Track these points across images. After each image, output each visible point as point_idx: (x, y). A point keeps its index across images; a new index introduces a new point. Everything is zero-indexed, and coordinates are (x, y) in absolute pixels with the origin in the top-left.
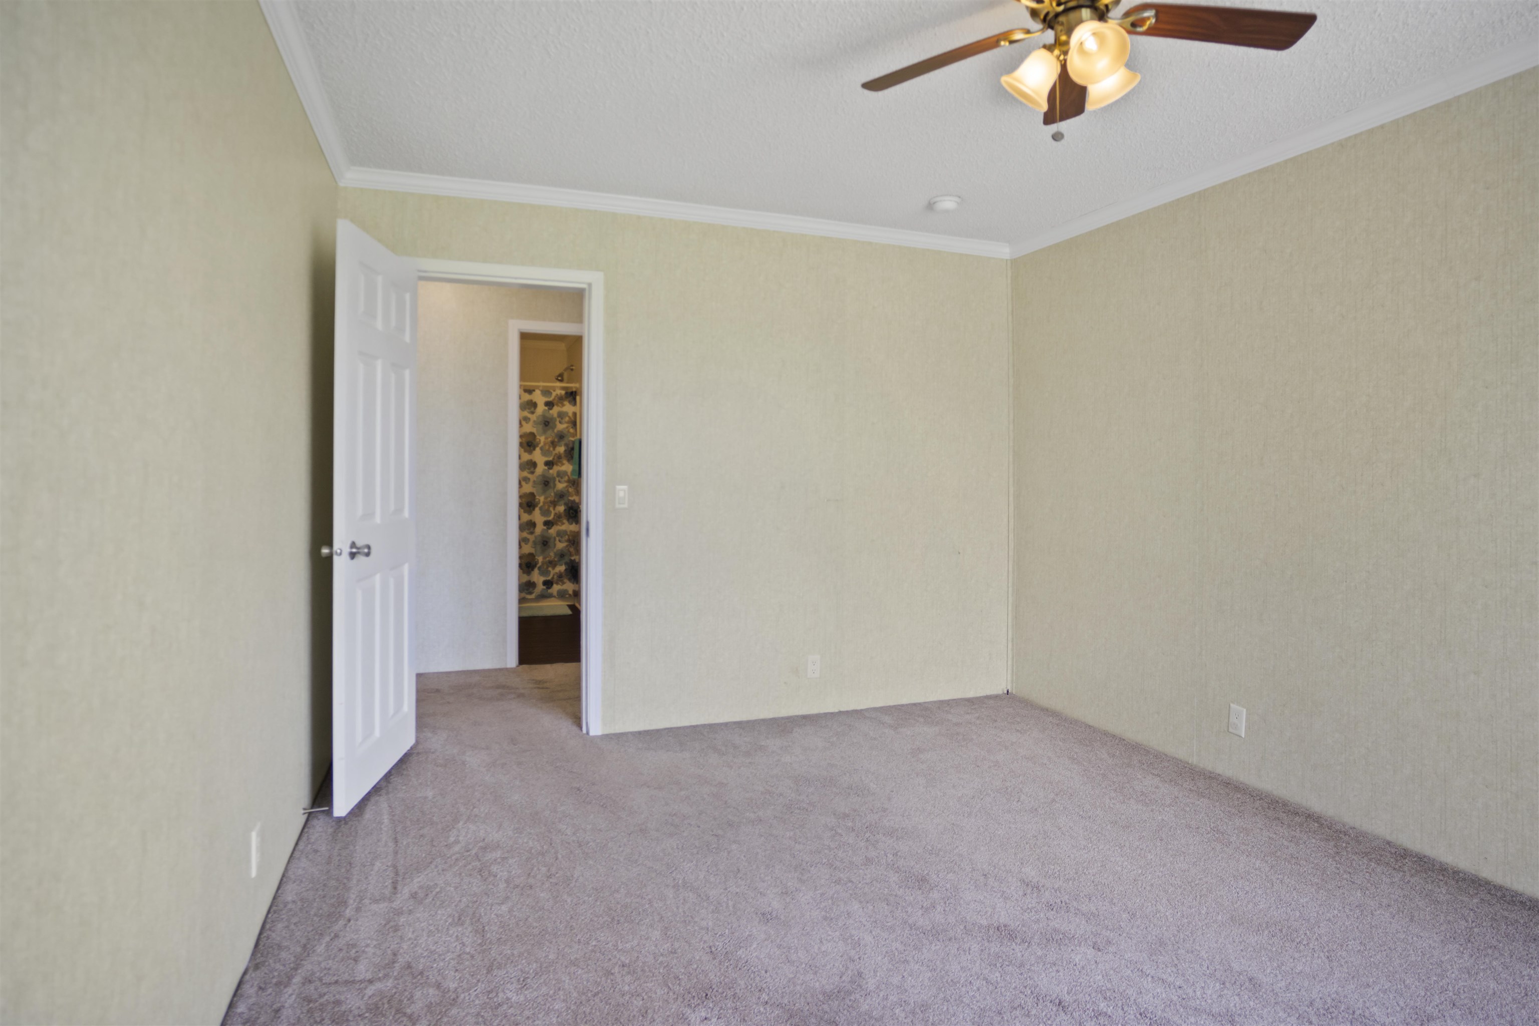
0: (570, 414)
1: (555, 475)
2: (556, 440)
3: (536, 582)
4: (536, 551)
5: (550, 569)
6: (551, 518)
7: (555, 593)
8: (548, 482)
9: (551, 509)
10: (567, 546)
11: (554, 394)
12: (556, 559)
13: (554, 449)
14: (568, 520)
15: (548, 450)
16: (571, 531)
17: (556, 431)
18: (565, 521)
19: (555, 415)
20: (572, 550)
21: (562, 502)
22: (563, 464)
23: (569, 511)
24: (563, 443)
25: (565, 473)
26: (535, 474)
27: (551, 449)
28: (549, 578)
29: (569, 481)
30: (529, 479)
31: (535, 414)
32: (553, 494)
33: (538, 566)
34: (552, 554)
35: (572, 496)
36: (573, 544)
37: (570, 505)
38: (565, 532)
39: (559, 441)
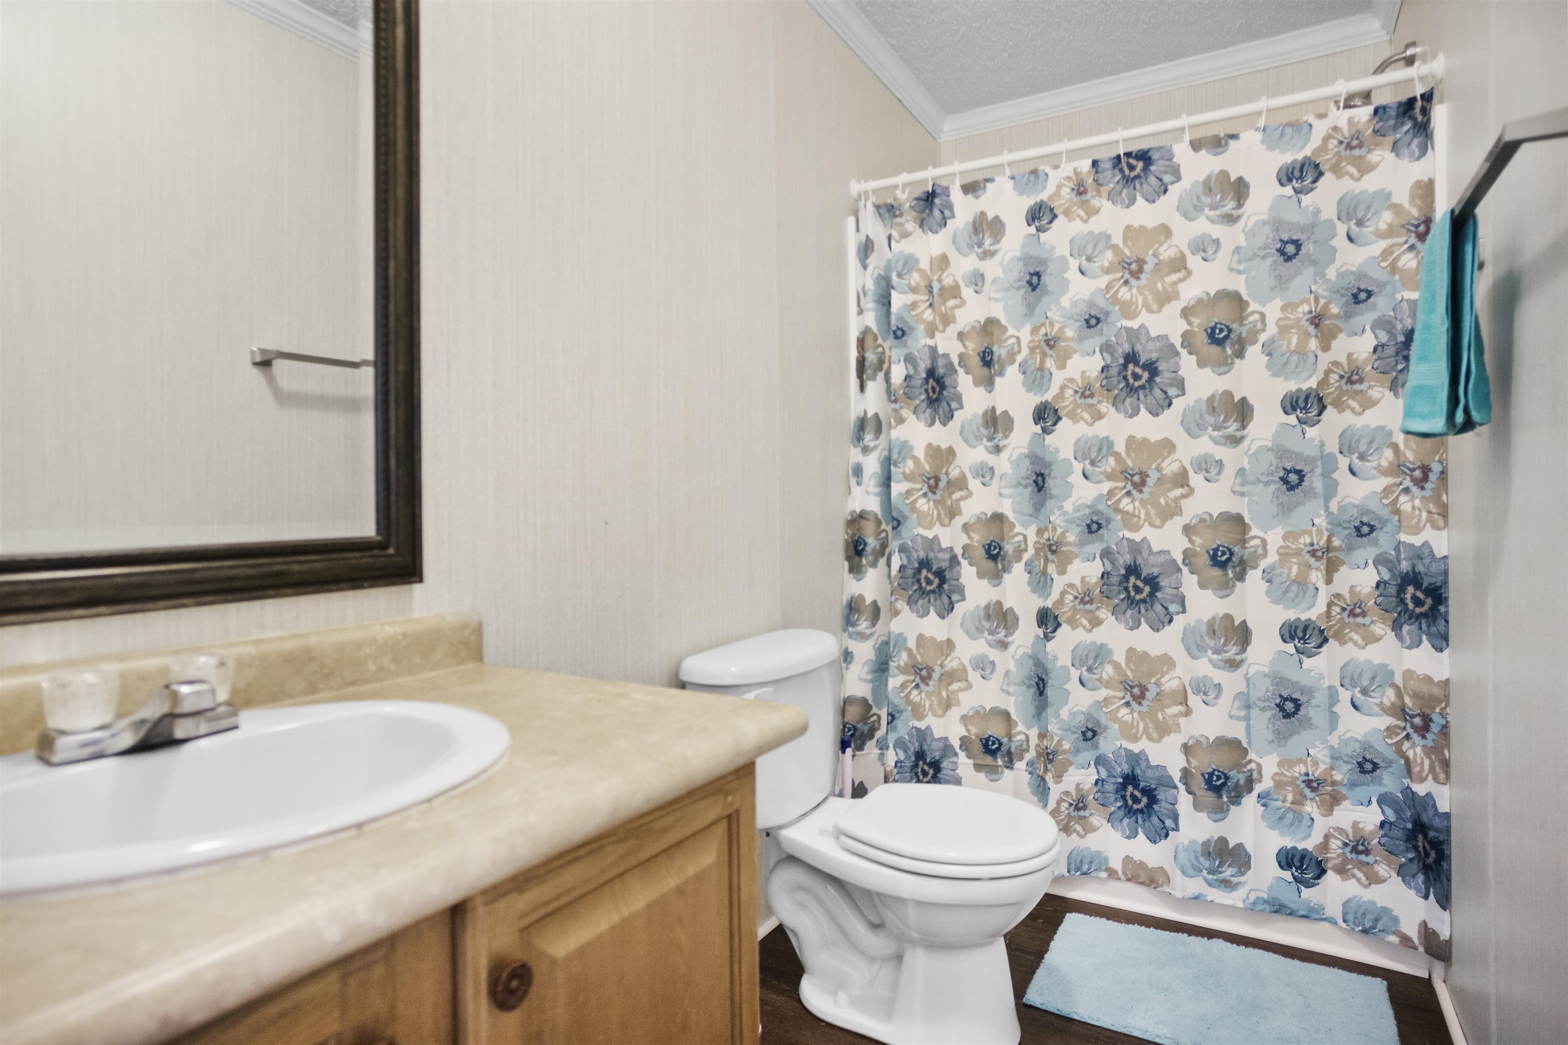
0: (1402, 197)
1: (1332, 447)
2: (1335, 309)
3: (1250, 849)
4: (1248, 729)
5: (1311, 808)
6: (1314, 613)
7: (1334, 910)
8: (1301, 474)
9: (1316, 577)
10: (1390, 731)
11: (1320, 129)
12: (1338, 777)
13: (1326, 348)
14: (1396, 627)
15: (1300, 351)
16: (1408, 674)
17: (1331, 273)
18: (1379, 628)
19: (1329, 212)
20: (1416, 751)
21: (1367, 553)
22: (1369, 403)
23: (1401, 589)
24: (1366, 318)
25: (1381, 436)
26: (1245, 444)
27: (1313, 344)
28: (1309, 844)
29: (1398, 468)
30: (1220, 464)
31: (1240, 224)
32: (1321, 521)
33: (1258, 788)
34: (1320, 754)
35: (1417, 530)
36: (1424, 729)
37: (1405, 566)
38: (1383, 675)
39: (1348, 316)
